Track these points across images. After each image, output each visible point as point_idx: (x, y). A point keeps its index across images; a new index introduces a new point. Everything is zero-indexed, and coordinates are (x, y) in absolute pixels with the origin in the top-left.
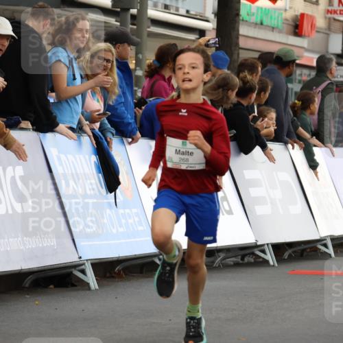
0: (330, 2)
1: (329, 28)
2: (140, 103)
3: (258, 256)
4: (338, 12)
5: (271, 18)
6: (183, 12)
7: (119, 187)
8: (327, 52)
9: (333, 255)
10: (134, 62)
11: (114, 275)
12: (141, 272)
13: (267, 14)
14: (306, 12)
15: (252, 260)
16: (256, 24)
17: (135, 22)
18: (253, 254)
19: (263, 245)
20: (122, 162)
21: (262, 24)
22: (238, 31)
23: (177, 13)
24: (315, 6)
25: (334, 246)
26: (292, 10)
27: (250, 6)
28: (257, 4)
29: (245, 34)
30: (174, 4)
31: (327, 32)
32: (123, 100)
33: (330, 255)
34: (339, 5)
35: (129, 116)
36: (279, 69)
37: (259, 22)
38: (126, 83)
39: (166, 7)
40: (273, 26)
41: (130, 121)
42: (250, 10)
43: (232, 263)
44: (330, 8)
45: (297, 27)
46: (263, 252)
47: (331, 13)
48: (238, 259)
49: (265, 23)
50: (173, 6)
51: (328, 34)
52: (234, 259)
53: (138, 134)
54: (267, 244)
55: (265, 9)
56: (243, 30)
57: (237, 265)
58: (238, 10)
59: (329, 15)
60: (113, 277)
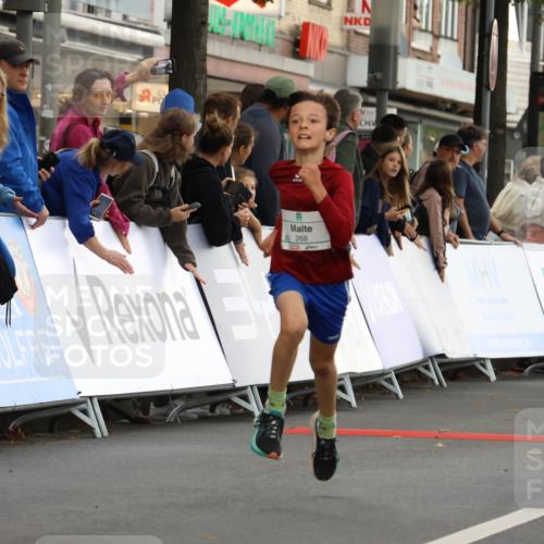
0: (350, 6)
1: (348, 47)
2: (48, 161)
3: (236, 404)
4: (362, 21)
5: (257, 29)
6: (117, 17)
7: (16, 294)
8: (345, 84)
9: (354, 404)
10: (39, 96)
11: (6, 435)
12: (51, 431)
13: (250, 23)
14: (312, 21)
15: (228, 412)
16: (234, 38)
17: (41, 33)
18: (229, 401)
19: (245, 388)
20: (21, 256)
21: (242, 38)
22: (205, 49)
23: (107, 19)
24: (326, 11)
25: (355, 390)
26: (290, 17)
27: (224, 10)
28: (235, 6)
29: (217, 53)
30: (103, 5)
31: (345, 52)
32: (20, 155)
33: (350, 403)
34: (363, 11)
35: (31, 182)
36: (269, 110)
37: (238, 36)
38: (25, 129)
39: (91, 9)
40: (260, 41)
41: (32, 189)
42: (224, 16)
43: (196, 416)
44: (349, 15)
45: (298, 44)
46: (245, 398)
47: (351, 23)
48: (206, 410)
49: (247, 37)
50: (101, 9)
51: (345, 56)
52: (199, 410)
53: (45, 211)
54: (252, 386)
55: (248, 15)
56: (213, 48)
57: (203, 419)
58: (205, 15)
59: (348, 26)
60: (6, 438)
